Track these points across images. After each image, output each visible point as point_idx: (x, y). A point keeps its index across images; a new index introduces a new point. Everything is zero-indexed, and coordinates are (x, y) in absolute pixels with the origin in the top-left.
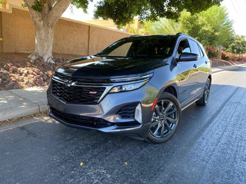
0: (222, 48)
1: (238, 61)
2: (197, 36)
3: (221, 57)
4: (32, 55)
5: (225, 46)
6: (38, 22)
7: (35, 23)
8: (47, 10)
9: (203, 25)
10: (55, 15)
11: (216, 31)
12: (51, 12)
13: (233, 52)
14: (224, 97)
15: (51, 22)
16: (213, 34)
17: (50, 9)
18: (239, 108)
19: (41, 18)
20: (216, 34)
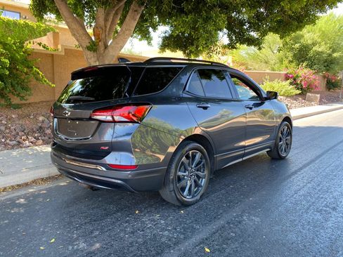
2: (306, 59)
9: (314, 44)
11: (334, 51)
12: (107, 51)
16: (330, 55)
17: (106, 47)
19: (95, 59)
20: (335, 55)
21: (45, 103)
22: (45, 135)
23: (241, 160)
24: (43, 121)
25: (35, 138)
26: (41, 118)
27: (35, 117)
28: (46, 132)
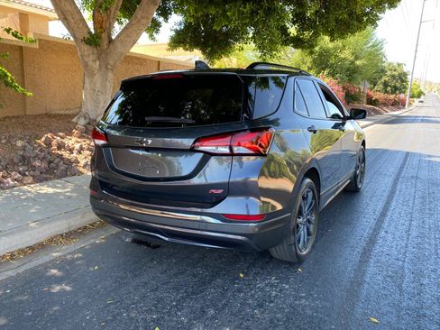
0: (368, 85)
1: (393, 105)
2: (327, 67)
3: (365, 100)
4: (79, 118)
5: (371, 82)
6: (90, 63)
7: (86, 65)
8: (106, 42)
10: (119, 50)
11: (357, 58)
13: (386, 92)
14: (392, 170)
15: (111, 62)
16: (353, 63)
17: (110, 40)
18: (419, 185)
19: (95, 57)
20: (358, 63)
21: (13, 120)
22: (34, 168)
23: (334, 196)
24: (24, 148)
25: (20, 172)
26: (19, 143)
27: (9, 141)
28: (34, 164)
